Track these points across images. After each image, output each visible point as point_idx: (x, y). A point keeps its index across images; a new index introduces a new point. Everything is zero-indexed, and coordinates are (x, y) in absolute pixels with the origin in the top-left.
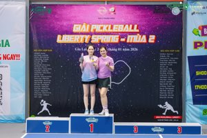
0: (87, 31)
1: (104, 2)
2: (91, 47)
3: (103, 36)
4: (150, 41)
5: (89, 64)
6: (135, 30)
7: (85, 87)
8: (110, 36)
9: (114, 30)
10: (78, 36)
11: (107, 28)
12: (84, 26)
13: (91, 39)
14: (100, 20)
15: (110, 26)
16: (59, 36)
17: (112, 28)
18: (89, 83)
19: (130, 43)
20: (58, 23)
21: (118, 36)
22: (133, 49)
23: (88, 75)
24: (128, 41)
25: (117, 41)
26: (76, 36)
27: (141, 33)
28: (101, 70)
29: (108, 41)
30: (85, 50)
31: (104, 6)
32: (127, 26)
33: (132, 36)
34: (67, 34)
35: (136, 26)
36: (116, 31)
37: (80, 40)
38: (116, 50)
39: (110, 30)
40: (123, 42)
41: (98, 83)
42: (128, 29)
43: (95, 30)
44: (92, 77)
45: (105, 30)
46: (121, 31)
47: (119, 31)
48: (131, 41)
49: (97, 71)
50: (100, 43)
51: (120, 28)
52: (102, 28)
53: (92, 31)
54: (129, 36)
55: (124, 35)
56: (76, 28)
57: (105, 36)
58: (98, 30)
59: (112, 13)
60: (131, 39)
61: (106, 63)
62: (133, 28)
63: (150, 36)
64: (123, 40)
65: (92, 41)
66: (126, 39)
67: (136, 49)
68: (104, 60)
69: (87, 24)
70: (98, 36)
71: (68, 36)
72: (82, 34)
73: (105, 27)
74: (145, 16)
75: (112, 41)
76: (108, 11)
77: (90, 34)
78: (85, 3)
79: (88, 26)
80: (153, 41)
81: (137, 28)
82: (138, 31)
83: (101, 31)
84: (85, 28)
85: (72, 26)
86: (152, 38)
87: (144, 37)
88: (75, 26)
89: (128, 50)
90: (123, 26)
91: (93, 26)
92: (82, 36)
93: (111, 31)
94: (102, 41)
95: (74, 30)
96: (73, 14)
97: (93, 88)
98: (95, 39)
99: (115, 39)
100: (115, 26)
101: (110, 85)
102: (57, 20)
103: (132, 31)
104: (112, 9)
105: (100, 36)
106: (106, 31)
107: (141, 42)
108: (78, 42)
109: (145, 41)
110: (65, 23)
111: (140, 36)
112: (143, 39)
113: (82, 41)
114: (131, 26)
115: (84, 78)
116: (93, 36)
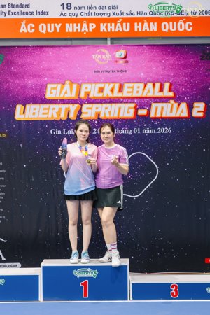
0: (73, 95)
1: (106, 39)
2: (83, 127)
3: (105, 105)
4: (195, 114)
5: (80, 159)
6: (167, 93)
7: (71, 206)
8: (118, 105)
9: (125, 94)
10: (56, 106)
11: (112, 90)
12: (67, 86)
13: (80, 112)
14: (98, 75)
15: (117, 86)
16: (19, 108)
17: (121, 90)
18: (79, 198)
19: (156, 119)
20: (17, 81)
21: (133, 105)
22: (162, 130)
23: (76, 182)
24: (152, 115)
25: (131, 115)
26: (52, 106)
27: (178, 99)
28: (103, 172)
29: (114, 115)
30: (70, 132)
31: (106, 47)
32: (150, 85)
33: (160, 105)
34: (35, 103)
35: (167, 86)
36: (130, 95)
37: (59, 114)
38: (130, 132)
39: (116, 94)
40: (143, 116)
41: (96, 197)
42: (152, 91)
43: (88, 94)
44: (86, 186)
45: (107, 93)
46: (139, 95)
47: (135, 95)
48: (158, 115)
49: (96, 174)
50: (99, 120)
51: (136, 90)
52: (101, 90)
53: (82, 95)
54: (154, 106)
55: (144, 102)
56: (52, 91)
57: (109, 105)
58: (95, 94)
59: (121, 62)
60: (158, 110)
61: (113, 157)
62: (161, 89)
63: (196, 104)
64: (142, 112)
65: (83, 116)
66: (149, 112)
67: (169, 130)
68: (109, 152)
69: (73, 82)
70: (95, 106)
71: (37, 106)
72: (64, 101)
73: (108, 87)
74: (184, 66)
75: (121, 116)
76: (114, 57)
77: (79, 101)
78: (69, 43)
79: (75, 86)
80: (201, 115)
81: (170, 90)
82: (171, 94)
83: (100, 95)
84: (68, 91)
85: (44, 87)
86: (199, 109)
87: (184, 106)
88: (50, 86)
89: (153, 131)
90: (142, 85)
91: (84, 86)
92: (64, 107)
93: (120, 95)
94: (102, 116)
95: (49, 96)
96: (45, 65)
97: (86, 208)
98: (90, 112)
99: (127, 111)
100: (126, 86)
101: (121, 202)
102: (15, 75)
103: (161, 94)
104: (121, 53)
105: (99, 105)
106: (110, 95)
107: (178, 115)
108: (56, 117)
109: (185, 114)
110: (30, 82)
111: (176, 105)
112: (181, 111)
113: (63, 116)
114: (158, 85)
115: (69, 189)
116: (85, 106)
